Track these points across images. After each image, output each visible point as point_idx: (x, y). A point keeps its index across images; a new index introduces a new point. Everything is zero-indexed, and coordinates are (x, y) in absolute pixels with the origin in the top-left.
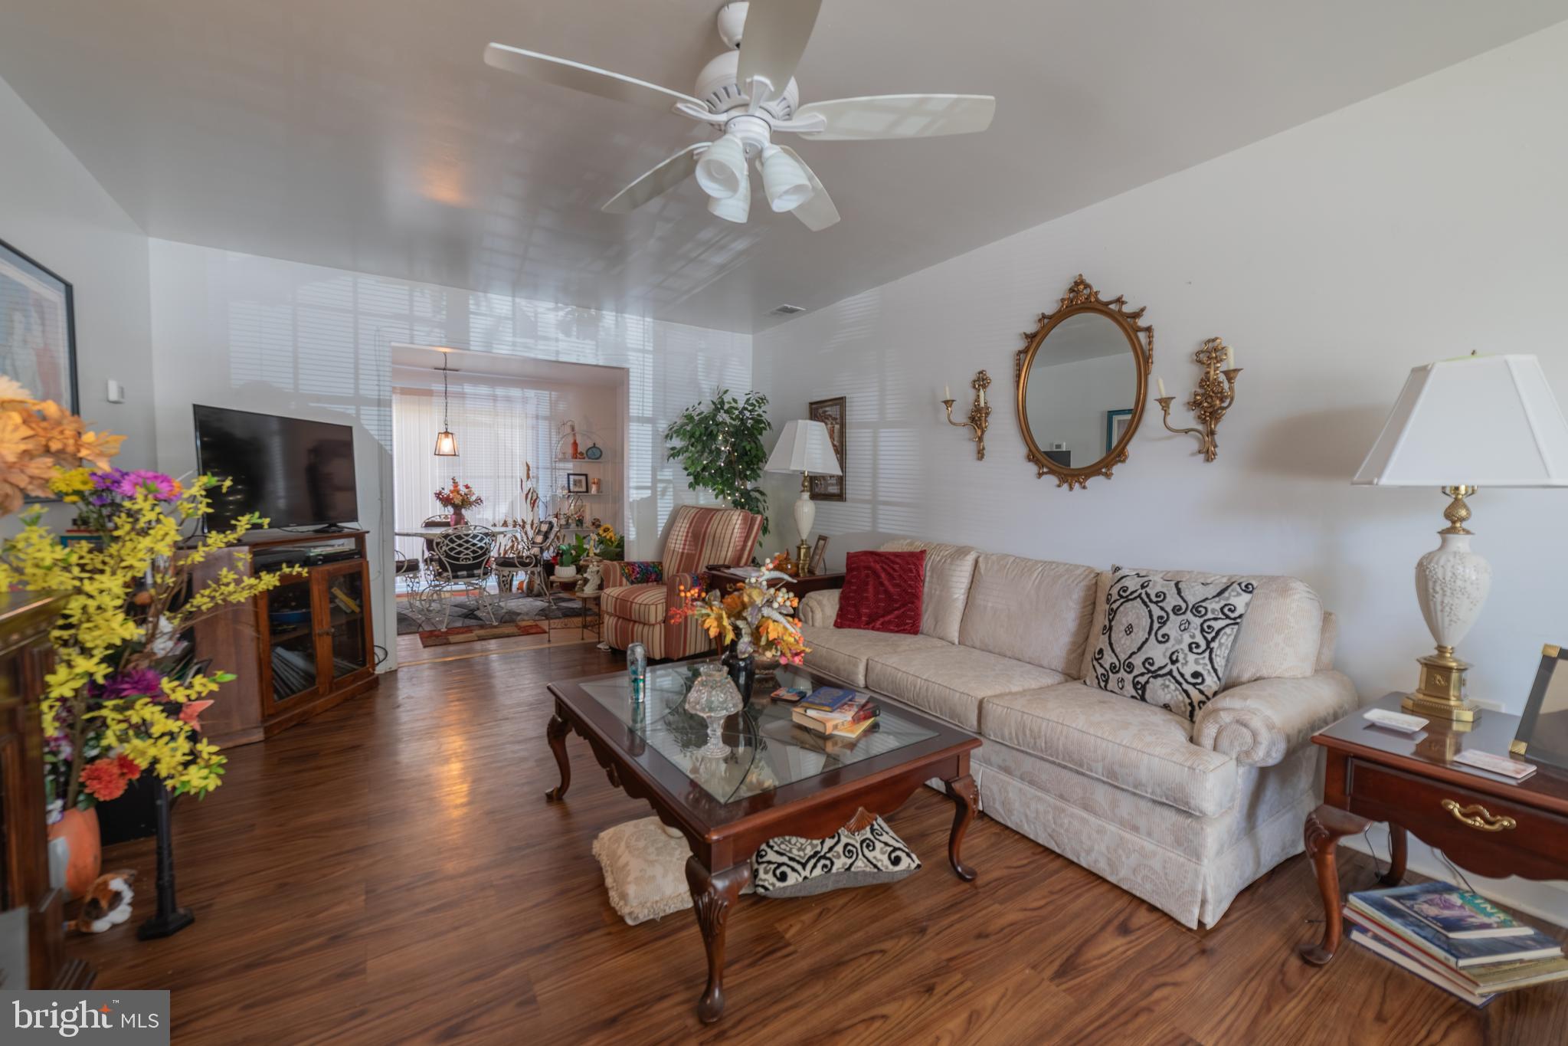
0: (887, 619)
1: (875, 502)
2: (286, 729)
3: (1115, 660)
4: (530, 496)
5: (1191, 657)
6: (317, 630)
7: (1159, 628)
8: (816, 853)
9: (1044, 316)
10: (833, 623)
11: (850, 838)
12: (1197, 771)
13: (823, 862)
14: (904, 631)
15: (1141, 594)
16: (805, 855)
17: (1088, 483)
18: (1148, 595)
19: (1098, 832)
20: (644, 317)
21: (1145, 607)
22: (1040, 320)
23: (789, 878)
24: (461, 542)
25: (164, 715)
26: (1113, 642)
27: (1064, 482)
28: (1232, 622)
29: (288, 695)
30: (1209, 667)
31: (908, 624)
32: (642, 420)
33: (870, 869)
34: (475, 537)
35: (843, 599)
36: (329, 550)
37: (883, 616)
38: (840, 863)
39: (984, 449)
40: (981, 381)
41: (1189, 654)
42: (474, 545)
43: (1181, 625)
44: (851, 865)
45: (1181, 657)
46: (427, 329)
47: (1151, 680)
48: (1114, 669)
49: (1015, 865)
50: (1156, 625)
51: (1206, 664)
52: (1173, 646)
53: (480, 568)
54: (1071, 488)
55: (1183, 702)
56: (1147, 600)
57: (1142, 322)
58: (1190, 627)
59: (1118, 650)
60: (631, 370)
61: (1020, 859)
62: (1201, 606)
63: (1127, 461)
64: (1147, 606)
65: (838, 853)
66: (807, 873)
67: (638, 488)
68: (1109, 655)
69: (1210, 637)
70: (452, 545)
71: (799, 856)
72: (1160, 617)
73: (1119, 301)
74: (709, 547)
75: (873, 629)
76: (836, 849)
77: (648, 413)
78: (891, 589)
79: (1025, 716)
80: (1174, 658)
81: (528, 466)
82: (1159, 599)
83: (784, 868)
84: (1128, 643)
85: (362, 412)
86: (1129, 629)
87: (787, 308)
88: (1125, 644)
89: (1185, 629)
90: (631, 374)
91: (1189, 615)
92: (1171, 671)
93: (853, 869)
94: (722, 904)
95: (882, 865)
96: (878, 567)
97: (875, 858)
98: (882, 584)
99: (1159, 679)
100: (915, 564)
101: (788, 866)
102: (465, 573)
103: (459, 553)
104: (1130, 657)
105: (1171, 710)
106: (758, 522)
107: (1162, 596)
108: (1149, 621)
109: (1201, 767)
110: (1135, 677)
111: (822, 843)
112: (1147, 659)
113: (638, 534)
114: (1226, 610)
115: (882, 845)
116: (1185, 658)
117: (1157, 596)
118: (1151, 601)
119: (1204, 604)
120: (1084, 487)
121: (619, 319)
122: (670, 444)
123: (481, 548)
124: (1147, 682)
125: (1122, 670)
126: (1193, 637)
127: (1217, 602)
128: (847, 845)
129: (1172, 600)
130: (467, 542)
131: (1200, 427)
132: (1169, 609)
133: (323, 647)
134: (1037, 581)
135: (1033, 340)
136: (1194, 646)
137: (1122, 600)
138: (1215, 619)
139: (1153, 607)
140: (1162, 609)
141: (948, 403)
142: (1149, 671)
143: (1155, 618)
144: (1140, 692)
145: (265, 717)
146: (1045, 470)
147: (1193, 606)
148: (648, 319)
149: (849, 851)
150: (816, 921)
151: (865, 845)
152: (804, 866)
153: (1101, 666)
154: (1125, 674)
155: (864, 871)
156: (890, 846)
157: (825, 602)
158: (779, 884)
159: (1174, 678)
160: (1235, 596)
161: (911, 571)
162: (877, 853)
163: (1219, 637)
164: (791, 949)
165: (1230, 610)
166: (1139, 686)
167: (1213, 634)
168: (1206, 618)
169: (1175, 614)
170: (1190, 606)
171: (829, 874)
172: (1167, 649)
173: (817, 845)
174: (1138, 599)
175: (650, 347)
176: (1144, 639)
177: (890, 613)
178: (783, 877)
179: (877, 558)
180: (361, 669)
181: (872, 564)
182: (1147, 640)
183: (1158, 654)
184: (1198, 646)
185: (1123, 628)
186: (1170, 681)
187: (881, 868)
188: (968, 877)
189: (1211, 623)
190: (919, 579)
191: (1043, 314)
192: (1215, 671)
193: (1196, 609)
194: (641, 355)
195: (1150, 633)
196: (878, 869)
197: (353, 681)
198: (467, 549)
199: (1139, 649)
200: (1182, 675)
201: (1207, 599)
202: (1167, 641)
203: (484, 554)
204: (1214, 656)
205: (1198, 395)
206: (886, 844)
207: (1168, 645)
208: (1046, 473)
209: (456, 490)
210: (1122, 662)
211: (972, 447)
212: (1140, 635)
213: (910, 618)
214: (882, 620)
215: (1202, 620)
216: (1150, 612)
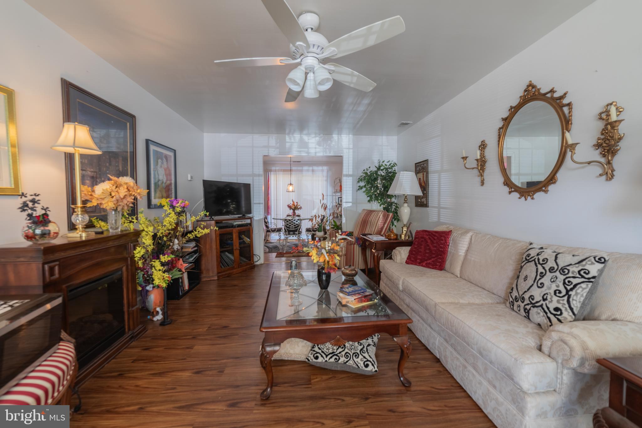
0: (429, 262)
1: (439, 208)
2: (224, 277)
3: (517, 295)
4: (323, 206)
5: (555, 299)
6: (235, 248)
7: (540, 279)
8: (333, 352)
9: (512, 107)
10: (405, 262)
11: (350, 350)
12: (518, 362)
13: (335, 357)
14: (435, 268)
15: (535, 259)
16: (329, 352)
17: (535, 196)
18: (539, 259)
19: (479, 383)
20: (349, 135)
21: (535, 266)
22: (509, 110)
23: (319, 359)
24: (290, 222)
25: (161, 265)
26: (518, 284)
27: (522, 196)
28: (587, 280)
29: (226, 267)
30: (567, 306)
31: (437, 265)
32: (348, 176)
33: (355, 366)
34: (295, 220)
35: (411, 252)
36: (240, 223)
37: (426, 260)
38: (342, 360)
39: (484, 180)
40: (483, 146)
41: (554, 297)
42: (294, 223)
43: (552, 278)
44: (347, 362)
45: (549, 297)
46: (274, 150)
47: (532, 308)
48: (516, 299)
49: (437, 387)
50: (538, 277)
51: (564, 304)
52: (546, 290)
53: (297, 231)
54: (526, 199)
55: (547, 324)
56: (537, 262)
57: (565, 101)
58: (557, 280)
59: (519, 289)
60: (344, 156)
61: (442, 386)
62: (566, 269)
63: (557, 183)
64: (536, 266)
65: (342, 355)
66: (327, 359)
67: (346, 202)
68: (515, 291)
69: (569, 288)
70: (287, 223)
71: (326, 352)
72: (542, 273)
73: (552, 91)
74: (369, 226)
75: (422, 266)
76: (342, 353)
77: (351, 172)
78: (432, 248)
79: (449, 315)
80: (545, 297)
81: (323, 194)
82: (544, 262)
83: (318, 355)
84: (524, 285)
85: (254, 179)
86: (526, 278)
87: (404, 123)
88: (523, 286)
89: (554, 281)
90: (344, 158)
91: (558, 274)
92: (542, 305)
93: (347, 363)
94: (266, 356)
95: (360, 366)
96: (427, 237)
97: (357, 361)
98: (428, 245)
99: (535, 308)
100: (445, 237)
101: (320, 354)
102: (292, 233)
103: (290, 226)
104: (523, 294)
105: (541, 327)
106: (390, 216)
107: (546, 260)
108: (536, 274)
109: (521, 360)
110: (525, 305)
111: (337, 349)
112: (531, 296)
113: (346, 220)
114: (582, 273)
115: (363, 357)
116: (551, 299)
117: (543, 261)
118: (539, 263)
119: (568, 268)
120: (533, 199)
121: (339, 137)
122: (359, 184)
123: (297, 224)
124: (530, 309)
125: (520, 300)
126: (558, 286)
127: (577, 267)
128: (347, 353)
129: (551, 263)
130: (292, 222)
131: (603, 160)
132: (547, 269)
133: (237, 253)
134: (496, 249)
135: (507, 121)
136: (557, 292)
137: (526, 261)
138: (574, 277)
139: (539, 266)
140: (544, 268)
141: (465, 158)
142: (531, 303)
143: (539, 273)
144: (527, 314)
145: (218, 273)
146: (513, 190)
147: (562, 268)
148: (350, 136)
149: (347, 356)
150: (327, 379)
151: (354, 355)
152: (327, 356)
153: (511, 297)
154: (521, 303)
155: (352, 366)
156: (366, 358)
157: (402, 252)
158: (314, 360)
159: (543, 309)
160: (589, 264)
161: (442, 240)
162: (359, 360)
163: (576, 289)
164: (310, 386)
165: (585, 273)
166: (527, 311)
167: (572, 286)
168: (567, 276)
169: (550, 272)
170: (560, 268)
171: (337, 363)
172: (542, 292)
173: (335, 349)
174: (533, 262)
175: (351, 146)
176: (531, 285)
177: (430, 259)
178: (317, 358)
179: (427, 233)
180: (249, 262)
181: (425, 236)
182: (533, 285)
183: (537, 294)
184: (560, 292)
185: (523, 277)
186: (540, 310)
187: (360, 367)
188: (406, 385)
189: (571, 279)
190: (446, 245)
191: (511, 106)
192: (572, 309)
193: (562, 271)
194: (348, 150)
195: (534, 282)
196: (358, 367)
197: (246, 265)
198: (292, 224)
199: (528, 290)
200: (548, 308)
201: (571, 265)
202: (542, 287)
203: (298, 226)
204: (571, 300)
205: (600, 140)
206: (364, 357)
207: (543, 289)
208: (513, 191)
209: (294, 204)
210: (520, 296)
211: (478, 179)
212: (530, 282)
213: (439, 262)
214: (426, 262)
215: (565, 277)
216: (537, 269)
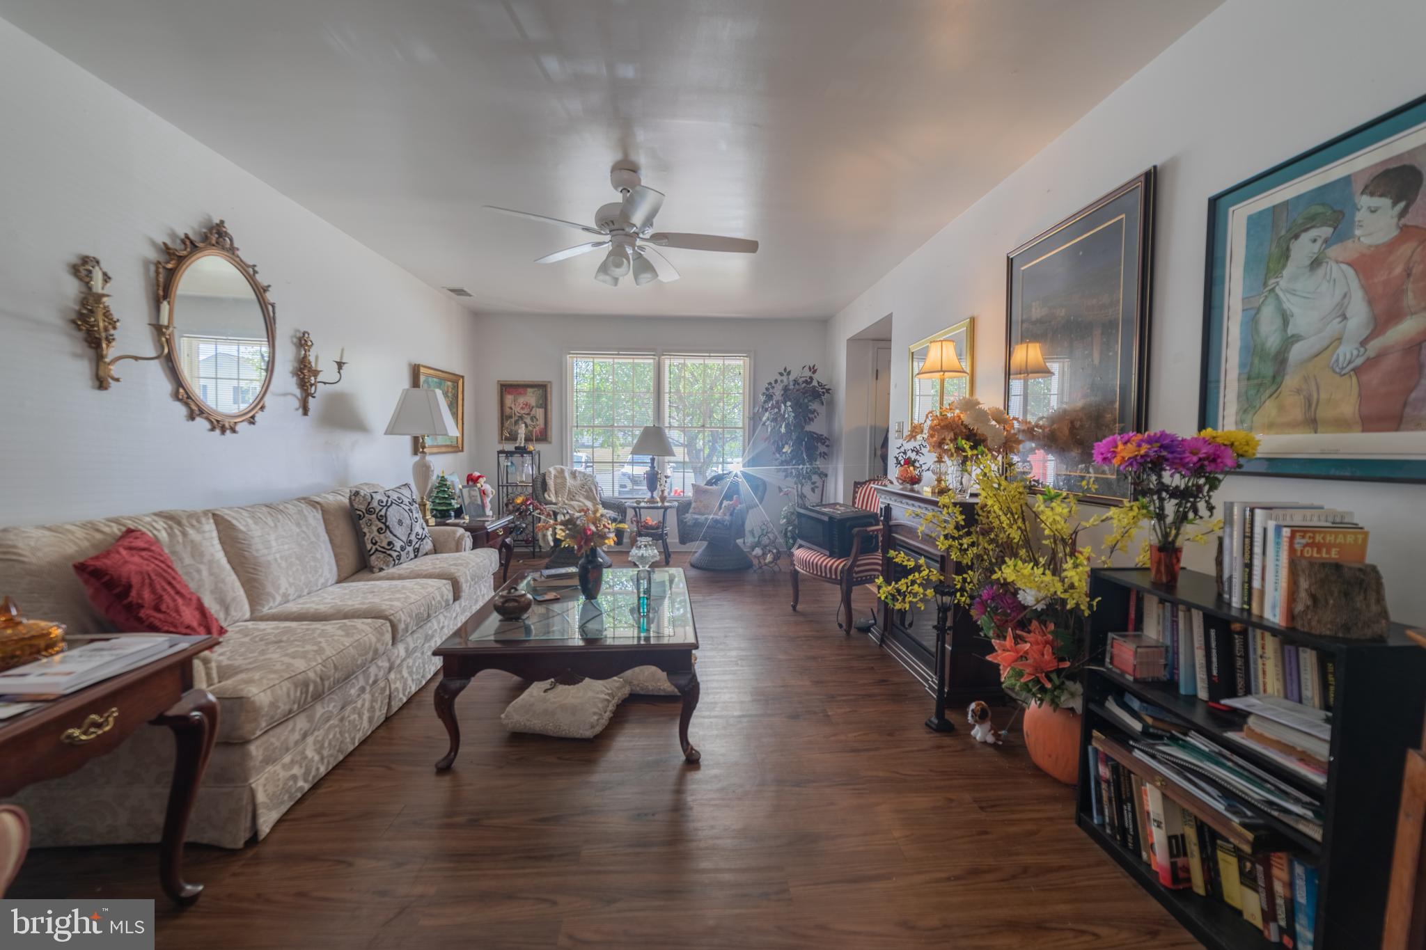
184: (382, 529)
